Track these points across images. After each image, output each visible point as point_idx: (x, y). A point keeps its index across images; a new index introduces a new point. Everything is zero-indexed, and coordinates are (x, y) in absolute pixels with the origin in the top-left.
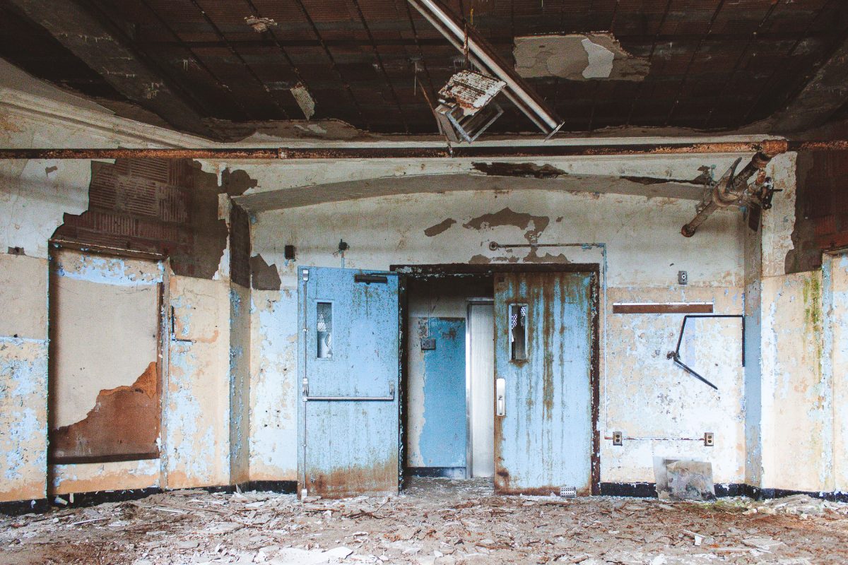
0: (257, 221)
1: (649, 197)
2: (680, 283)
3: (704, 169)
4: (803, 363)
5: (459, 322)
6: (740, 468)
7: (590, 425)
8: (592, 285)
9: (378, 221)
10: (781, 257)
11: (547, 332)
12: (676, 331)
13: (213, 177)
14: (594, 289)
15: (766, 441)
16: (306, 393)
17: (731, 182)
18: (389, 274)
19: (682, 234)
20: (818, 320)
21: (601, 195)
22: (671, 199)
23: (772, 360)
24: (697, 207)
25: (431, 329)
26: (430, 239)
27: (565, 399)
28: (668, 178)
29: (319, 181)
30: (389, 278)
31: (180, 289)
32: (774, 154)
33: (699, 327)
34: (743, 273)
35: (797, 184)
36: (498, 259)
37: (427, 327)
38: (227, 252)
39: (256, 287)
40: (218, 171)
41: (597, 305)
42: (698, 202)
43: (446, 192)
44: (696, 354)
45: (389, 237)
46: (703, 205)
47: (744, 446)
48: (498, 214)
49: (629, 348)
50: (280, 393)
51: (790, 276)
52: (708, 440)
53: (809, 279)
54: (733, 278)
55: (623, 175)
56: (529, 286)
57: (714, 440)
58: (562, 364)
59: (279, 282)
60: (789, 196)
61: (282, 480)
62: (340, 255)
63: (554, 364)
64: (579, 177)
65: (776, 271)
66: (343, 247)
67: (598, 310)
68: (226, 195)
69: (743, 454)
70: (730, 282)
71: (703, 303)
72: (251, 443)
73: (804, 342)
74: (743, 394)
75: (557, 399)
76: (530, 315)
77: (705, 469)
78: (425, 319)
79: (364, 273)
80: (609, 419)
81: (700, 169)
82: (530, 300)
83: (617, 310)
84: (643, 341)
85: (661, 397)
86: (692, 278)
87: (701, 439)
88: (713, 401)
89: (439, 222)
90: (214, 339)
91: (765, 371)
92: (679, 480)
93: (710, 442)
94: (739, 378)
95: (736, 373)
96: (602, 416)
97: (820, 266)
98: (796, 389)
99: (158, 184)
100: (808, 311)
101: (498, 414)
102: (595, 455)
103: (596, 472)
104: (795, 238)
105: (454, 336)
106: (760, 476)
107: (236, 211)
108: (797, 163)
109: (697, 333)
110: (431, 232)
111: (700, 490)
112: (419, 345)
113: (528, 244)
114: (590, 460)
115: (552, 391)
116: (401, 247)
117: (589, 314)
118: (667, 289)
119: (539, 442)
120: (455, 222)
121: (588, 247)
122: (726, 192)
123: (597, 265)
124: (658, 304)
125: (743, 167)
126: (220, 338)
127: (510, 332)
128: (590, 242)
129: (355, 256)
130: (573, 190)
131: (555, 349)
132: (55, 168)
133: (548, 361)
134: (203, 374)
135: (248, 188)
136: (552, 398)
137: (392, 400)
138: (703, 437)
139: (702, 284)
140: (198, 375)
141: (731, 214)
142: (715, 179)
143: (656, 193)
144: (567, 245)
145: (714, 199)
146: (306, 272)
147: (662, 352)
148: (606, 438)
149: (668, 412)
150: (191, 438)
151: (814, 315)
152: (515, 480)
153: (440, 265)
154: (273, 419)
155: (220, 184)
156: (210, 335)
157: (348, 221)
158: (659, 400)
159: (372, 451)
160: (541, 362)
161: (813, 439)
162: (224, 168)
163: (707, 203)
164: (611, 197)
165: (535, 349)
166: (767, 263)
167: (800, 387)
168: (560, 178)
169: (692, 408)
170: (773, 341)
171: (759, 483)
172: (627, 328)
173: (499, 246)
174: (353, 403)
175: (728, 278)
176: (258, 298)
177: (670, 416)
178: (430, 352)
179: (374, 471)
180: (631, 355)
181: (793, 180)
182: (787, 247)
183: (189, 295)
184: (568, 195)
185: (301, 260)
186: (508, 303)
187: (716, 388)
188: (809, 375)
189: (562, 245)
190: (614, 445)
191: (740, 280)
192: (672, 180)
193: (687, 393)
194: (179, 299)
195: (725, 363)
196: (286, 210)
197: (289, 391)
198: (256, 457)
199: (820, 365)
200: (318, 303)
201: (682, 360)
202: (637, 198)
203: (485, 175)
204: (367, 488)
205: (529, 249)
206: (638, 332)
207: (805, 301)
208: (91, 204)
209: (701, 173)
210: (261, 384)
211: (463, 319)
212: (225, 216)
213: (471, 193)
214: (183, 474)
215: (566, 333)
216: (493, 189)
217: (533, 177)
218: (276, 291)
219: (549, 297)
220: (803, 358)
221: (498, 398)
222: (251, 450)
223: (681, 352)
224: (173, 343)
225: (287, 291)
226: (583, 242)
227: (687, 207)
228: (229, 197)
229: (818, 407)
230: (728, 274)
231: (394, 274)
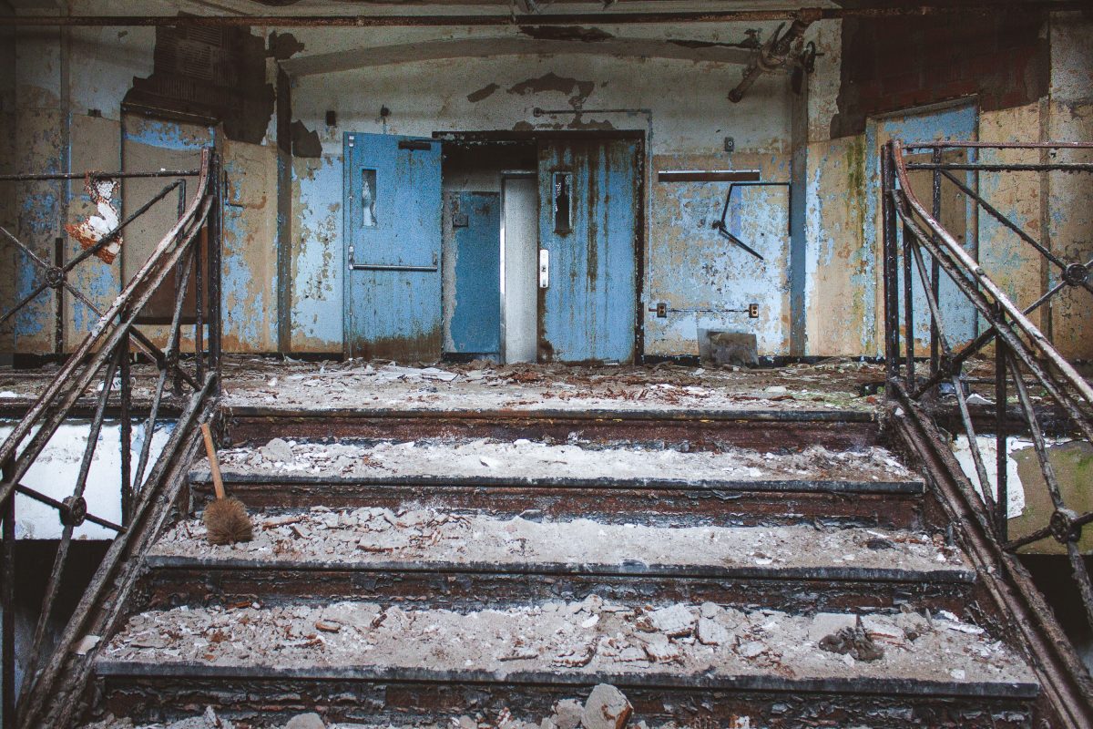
0: (298, 86)
1: (696, 61)
2: (726, 150)
3: (750, 32)
4: (847, 228)
5: (493, 196)
6: (785, 341)
7: (634, 297)
8: (637, 153)
9: (419, 87)
10: (826, 121)
11: (591, 202)
12: (721, 199)
13: (261, 40)
14: (639, 157)
15: (810, 308)
16: (351, 261)
17: (773, 46)
18: (432, 141)
19: (729, 98)
20: (861, 185)
21: (647, 59)
22: (718, 63)
23: (816, 226)
24: (744, 71)
25: (464, 204)
26: (474, 105)
27: (610, 271)
28: (715, 41)
29: (366, 45)
30: (432, 144)
31: (232, 154)
32: (811, 22)
33: (745, 195)
34: (790, 139)
35: (843, 48)
36: (542, 125)
37: (459, 202)
38: (274, 117)
39: (297, 154)
40: (265, 34)
41: (642, 173)
42: (745, 66)
43: (490, 57)
44: (742, 224)
45: (431, 103)
46: (749, 69)
47: (789, 317)
48: (543, 78)
49: (674, 217)
50: (322, 263)
51: (836, 142)
52: (752, 311)
53: (854, 144)
54: (780, 145)
55: (670, 38)
56: (574, 155)
57: (759, 311)
58: (606, 235)
59: (320, 149)
60: (834, 60)
61: (323, 351)
62: (381, 123)
63: (598, 233)
64: (626, 41)
65: (821, 136)
66: (385, 113)
67: (643, 178)
68: (273, 58)
69: (788, 326)
70: (778, 149)
71: (750, 171)
72: (292, 314)
73: (848, 207)
74: (789, 264)
75: (600, 270)
76: (575, 184)
77: (750, 341)
78: (456, 193)
79: (408, 140)
80: (653, 291)
81: (746, 33)
82: (573, 168)
83: (663, 178)
84: (689, 210)
85: (706, 267)
86: (739, 145)
87: (746, 311)
88: (759, 271)
89: (482, 87)
90: (262, 206)
91: (810, 239)
92: (723, 351)
93: (755, 313)
94: (785, 248)
95: (782, 243)
96: (646, 288)
97: (864, 130)
98: (840, 254)
99: (213, 48)
100: (851, 175)
101: (541, 286)
102: (639, 327)
103: (639, 343)
104: (840, 102)
105: (488, 212)
106: (804, 345)
107: (281, 75)
108: (843, 27)
109: (743, 202)
110: (474, 97)
111: (744, 360)
112: (451, 223)
113: (573, 109)
114: (633, 332)
115: (596, 263)
116: (444, 113)
117: (634, 183)
118: (713, 156)
119: (583, 316)
120: (498, 87)
121: (632, 113)
122: (770, 57)
123: (642, 132)
124: (704, 172)
125: (784, 34)
126: (267, 205)
127: (554, 202)
128: (636, 108)
129: (397, 123)
130: (618, 54)
131: (599, 219)
132: (126, 33)
133: (592, 232)
134: (253, 239)
135: (295, 52)
136: (595, 270)
137: (435, 271)
138: (747, 308)
139: (748, 151)
140: (248, 240)
141: (779, 78)
142: (762, 42)
143: (703, 57)
144: (612, 111)
145: (759, 64)
146: (352, 138)
147: (707, 221)
148: (650, 310)
149: (713, 283)
150: (243, 303)
151: (857, 179)
152: (558, 353)
153: (483, 132)
154: (314, 290)
155: (267, 47)
156: (258, 201)
157: (390, 86)
158: (704, 271)
159: (416, 323)
160: (585, 231)
161: (855, 304)
162: (271, 31)
163: (753, 67)
164: (657, 61)
165: (579, 220)
166: (813, 128)
167: (843, 253)
168: (607, 42)
169: (737, 279)
170: (818, 207)
171: (803, 350)
172: (672, 196)
173: (543, 112)
174: (397, 273)
175: (776, 145)
176: (298, 166)
177: (715, 288)
178: (462, 229)
179: (418, 341)
180: (676, 225)
181: (839, 43)
182: (833, 111)
183: (240, 160)
184: (613, 60)
185: (343, 127)
186: (552, 171)
187: (762, 258)
188: (852, 241)
189: (607, 111)
190: (658, 316)
191: (786, 147)
192: (717, 44)
193: (732, 264)
194: (231, 164)
195: (771, 233)
196: (327, 75)
197: (330, 261)
198: (297, 329)
199: (863, 230)
200: (363, 170)
201: (729, 229)
202: (684, 61)
203: (532, 38)
204: (411, 358)
205: (573, 116)
206: (684, 201)
207: (849, 165)
208: (156, 68)
209: (747, 37)
210: (302, 254)
211: (497, 194)
212: (272, 80)
213: (514, 57)
214: (235, 339)
215: (612, 202)
216: (536, 52)
217: (579, 41)
218: (317, 159)
219: (593, 165)
220: (847, 224)
221: (541, 269)
222: (293, 321)
223: (728, 220)
224: (226, 208)
225: (328, 159)
226: (628, 108)
227: (735, 70)
228: (276, 60)
229: (861, 272)
230: (775, 141)
231: (438, 141)
